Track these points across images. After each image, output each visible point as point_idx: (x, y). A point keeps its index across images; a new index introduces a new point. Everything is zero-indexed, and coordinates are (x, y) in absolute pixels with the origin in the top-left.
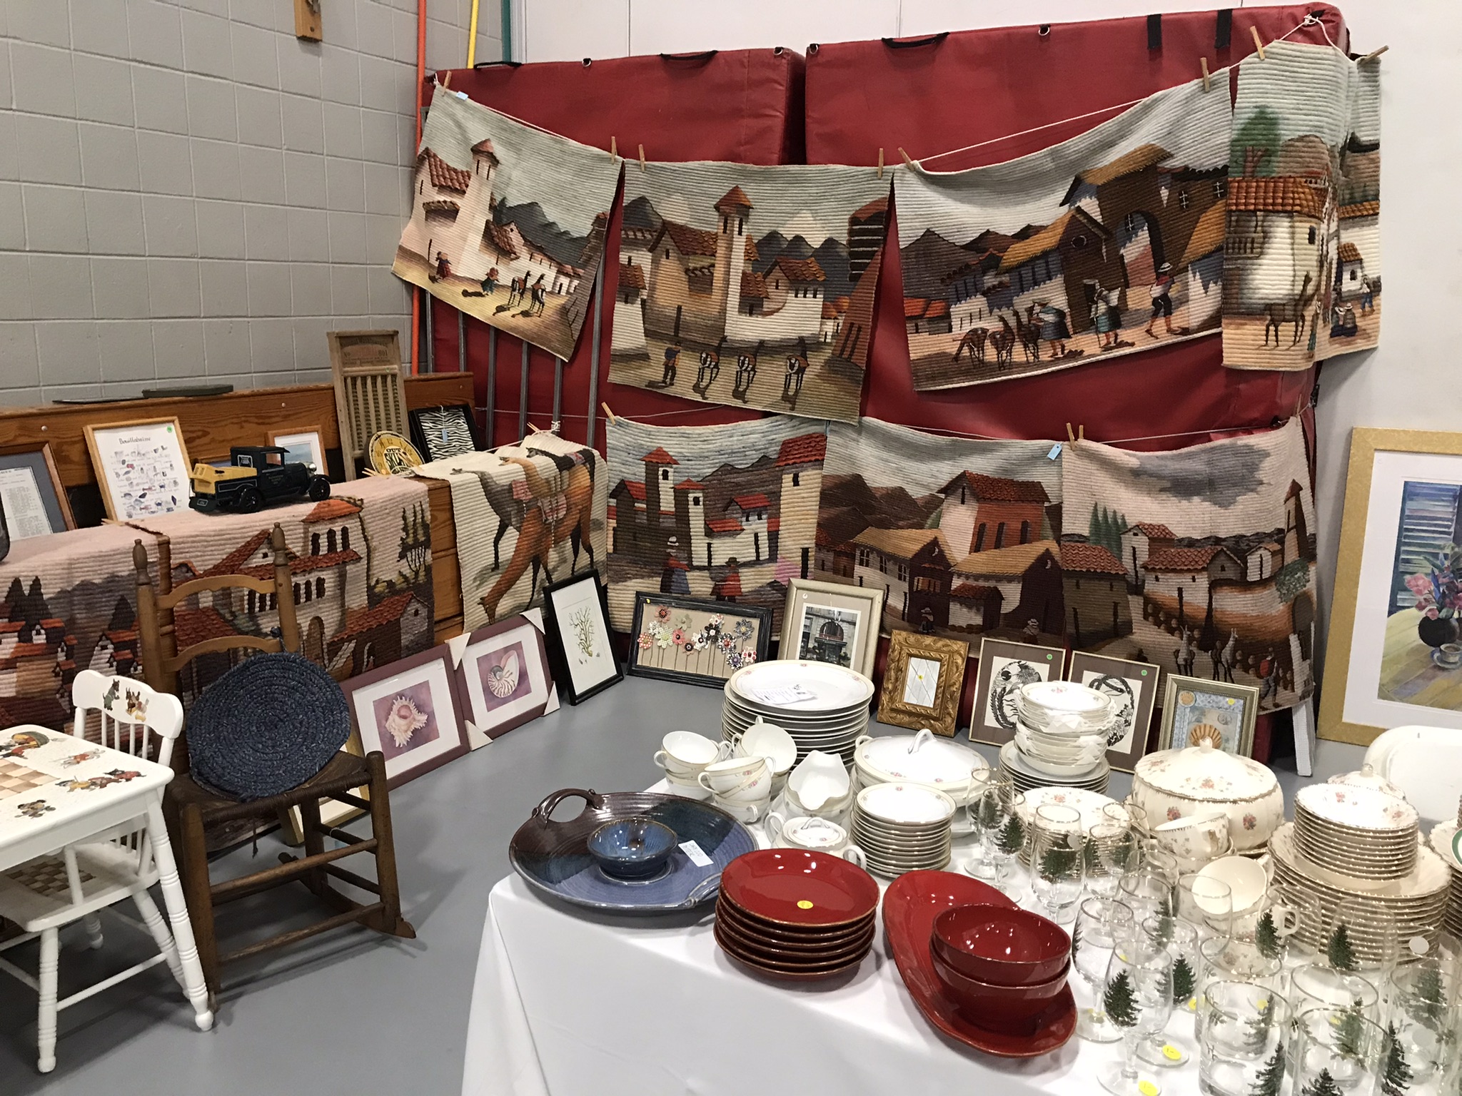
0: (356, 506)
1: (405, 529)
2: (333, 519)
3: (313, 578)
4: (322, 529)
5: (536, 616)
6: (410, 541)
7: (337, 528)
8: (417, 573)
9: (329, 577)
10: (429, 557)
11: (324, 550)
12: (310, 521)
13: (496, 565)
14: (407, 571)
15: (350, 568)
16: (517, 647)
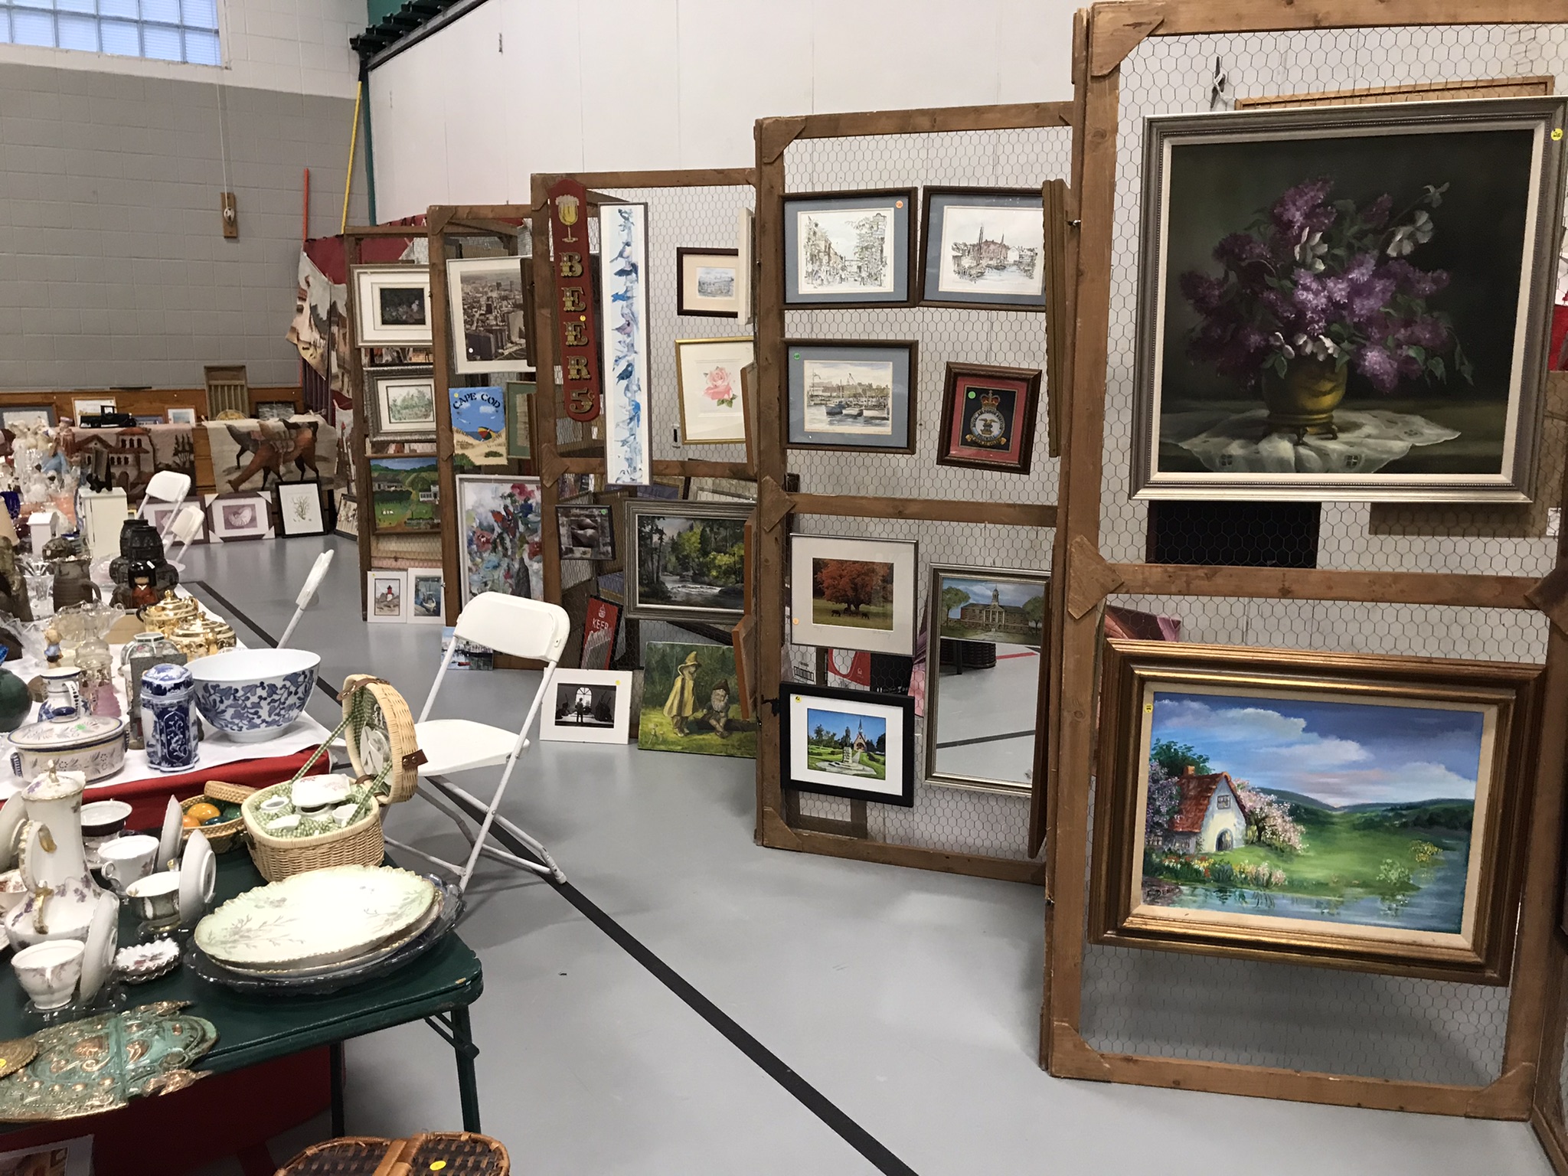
0: (147, 432)
1: (177, 443)
2: (134, 435)
3: (122, 456)
4: (125, 438)
5: (267, 495)
6: (180, 449)
7: (135, 438)
8: (184, 463)
9: (130, 457)
10: (192, 457)
11: (128, 446)
12: (119, 434)
13: (239, 467)
14: (178, 461)
15: (142, 456)
16: (253, 507)
